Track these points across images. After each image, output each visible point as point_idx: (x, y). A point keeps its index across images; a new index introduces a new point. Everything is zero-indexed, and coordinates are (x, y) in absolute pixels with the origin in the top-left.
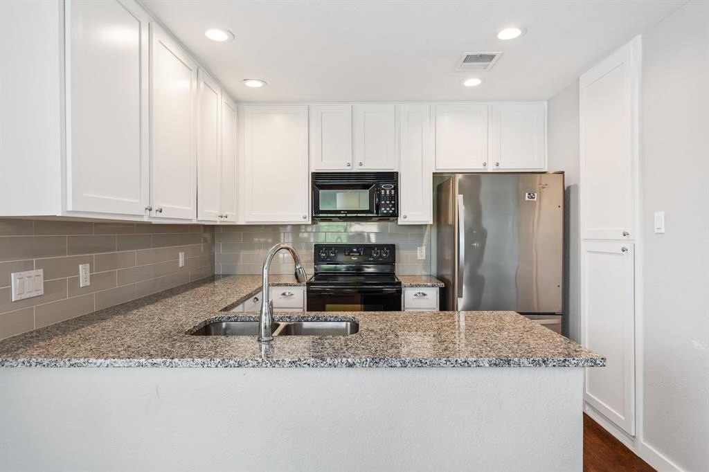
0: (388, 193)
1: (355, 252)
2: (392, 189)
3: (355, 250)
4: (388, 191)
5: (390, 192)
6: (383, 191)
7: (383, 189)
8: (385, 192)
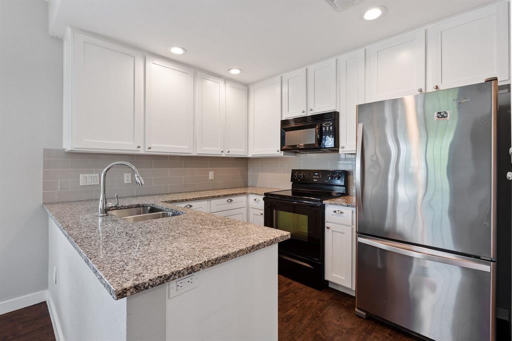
0: (327, 129)
1: (316, 175)
2: (331, 126)
3: (317, 174)
4: (328, 128)
5: (329, 128)
6: (324, 128)
7: (324, 127)
8: (326, 129)
